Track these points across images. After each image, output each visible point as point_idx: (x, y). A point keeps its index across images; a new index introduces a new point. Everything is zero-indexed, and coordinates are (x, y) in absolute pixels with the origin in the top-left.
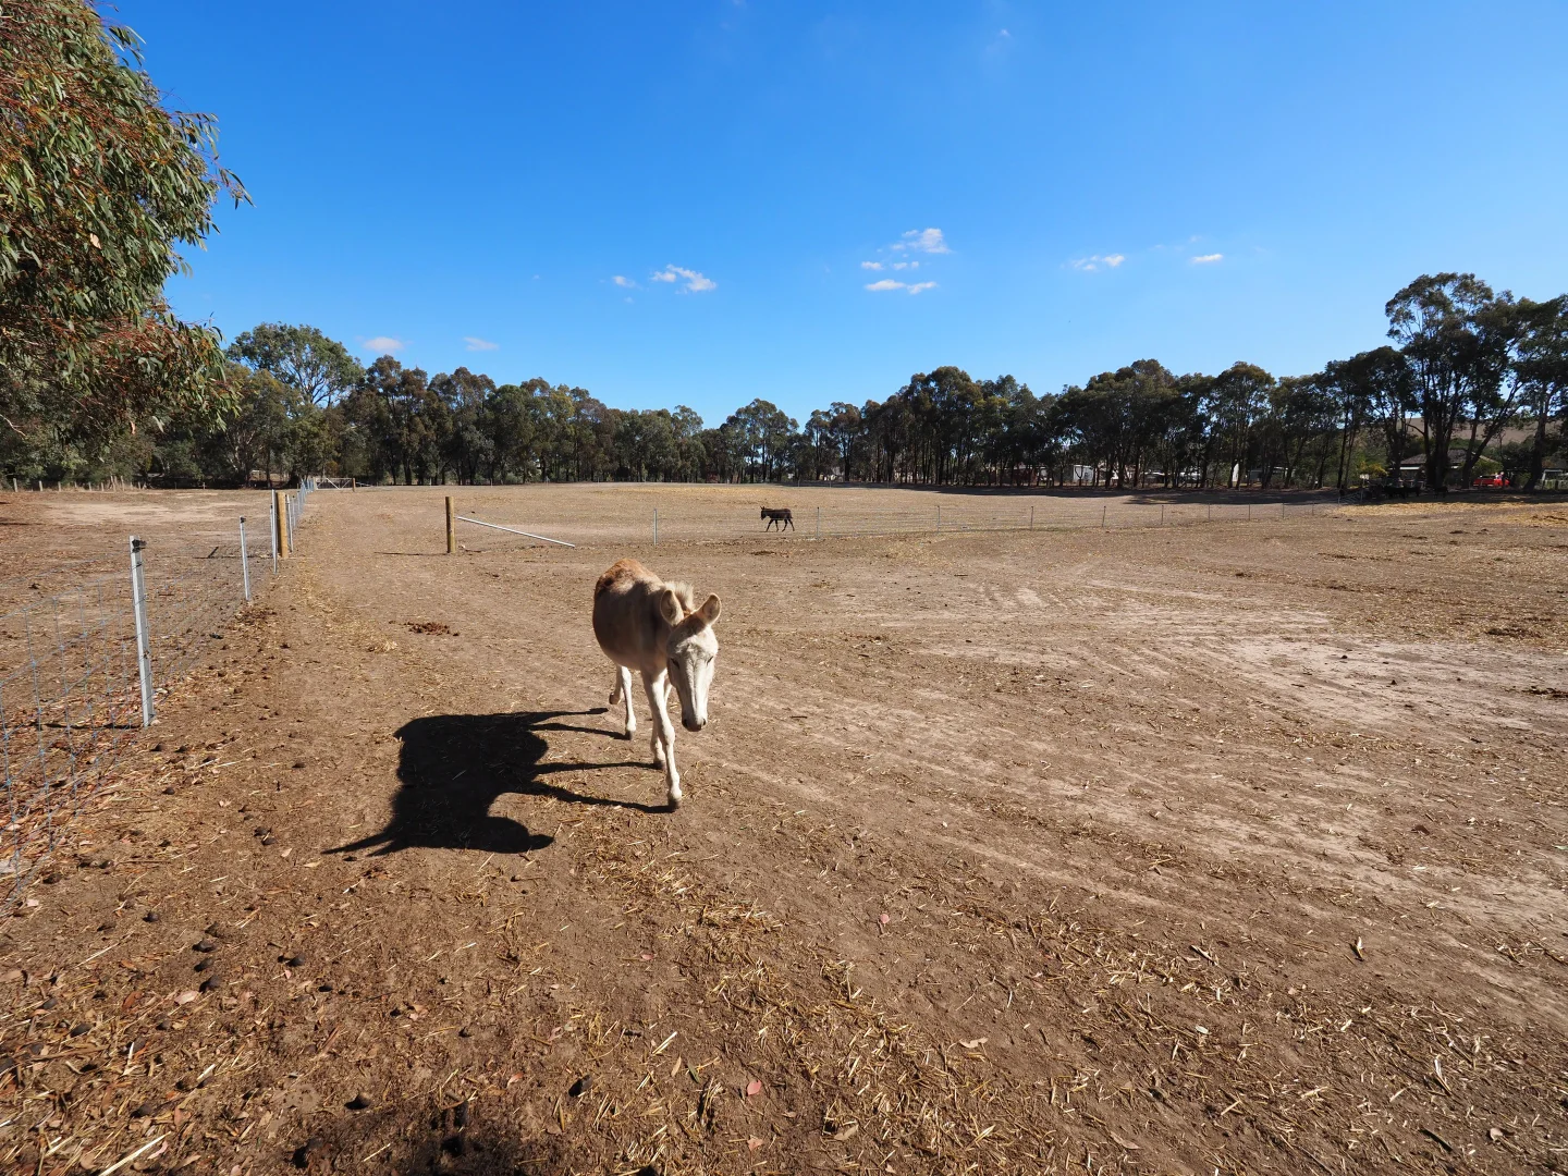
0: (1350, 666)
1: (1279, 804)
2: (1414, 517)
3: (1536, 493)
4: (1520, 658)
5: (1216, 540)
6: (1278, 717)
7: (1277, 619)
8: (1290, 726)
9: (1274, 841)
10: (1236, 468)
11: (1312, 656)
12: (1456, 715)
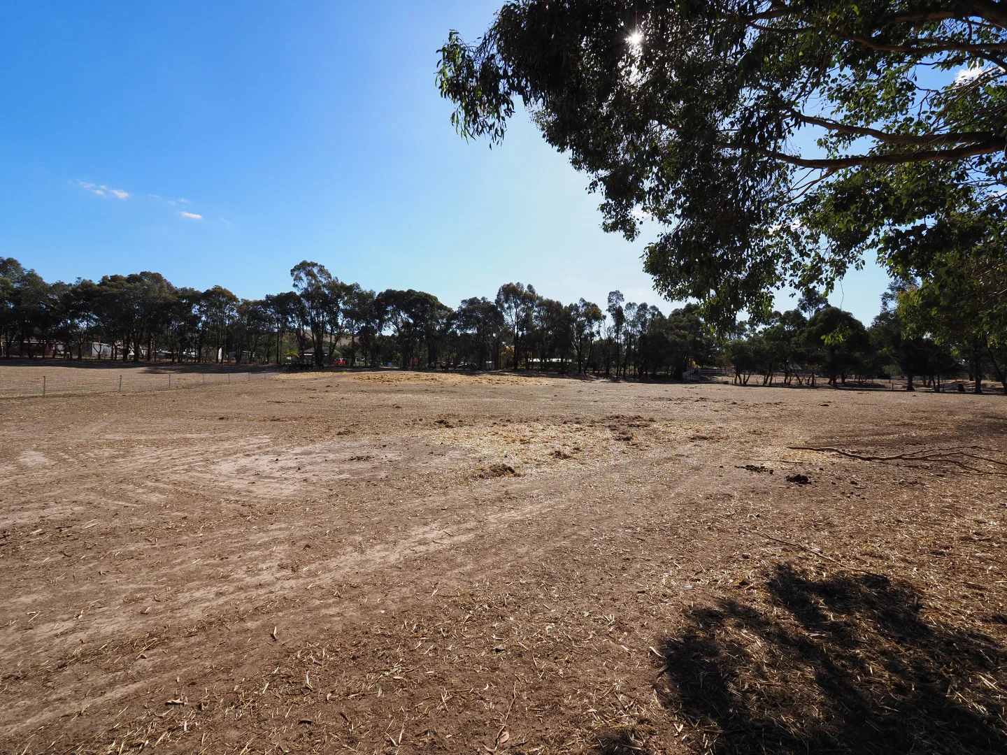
0: (280, 464)
1: (236, 563)
2: (311, 379)
3: (356, 367)
4: (348, 444)
5: (208, 397)
6: (238, 506)
7: (242, 443)
8: (245, 510)
9: (231, 589)
10: (220, 350)
11: (260, 462)
12: (324, 479)
